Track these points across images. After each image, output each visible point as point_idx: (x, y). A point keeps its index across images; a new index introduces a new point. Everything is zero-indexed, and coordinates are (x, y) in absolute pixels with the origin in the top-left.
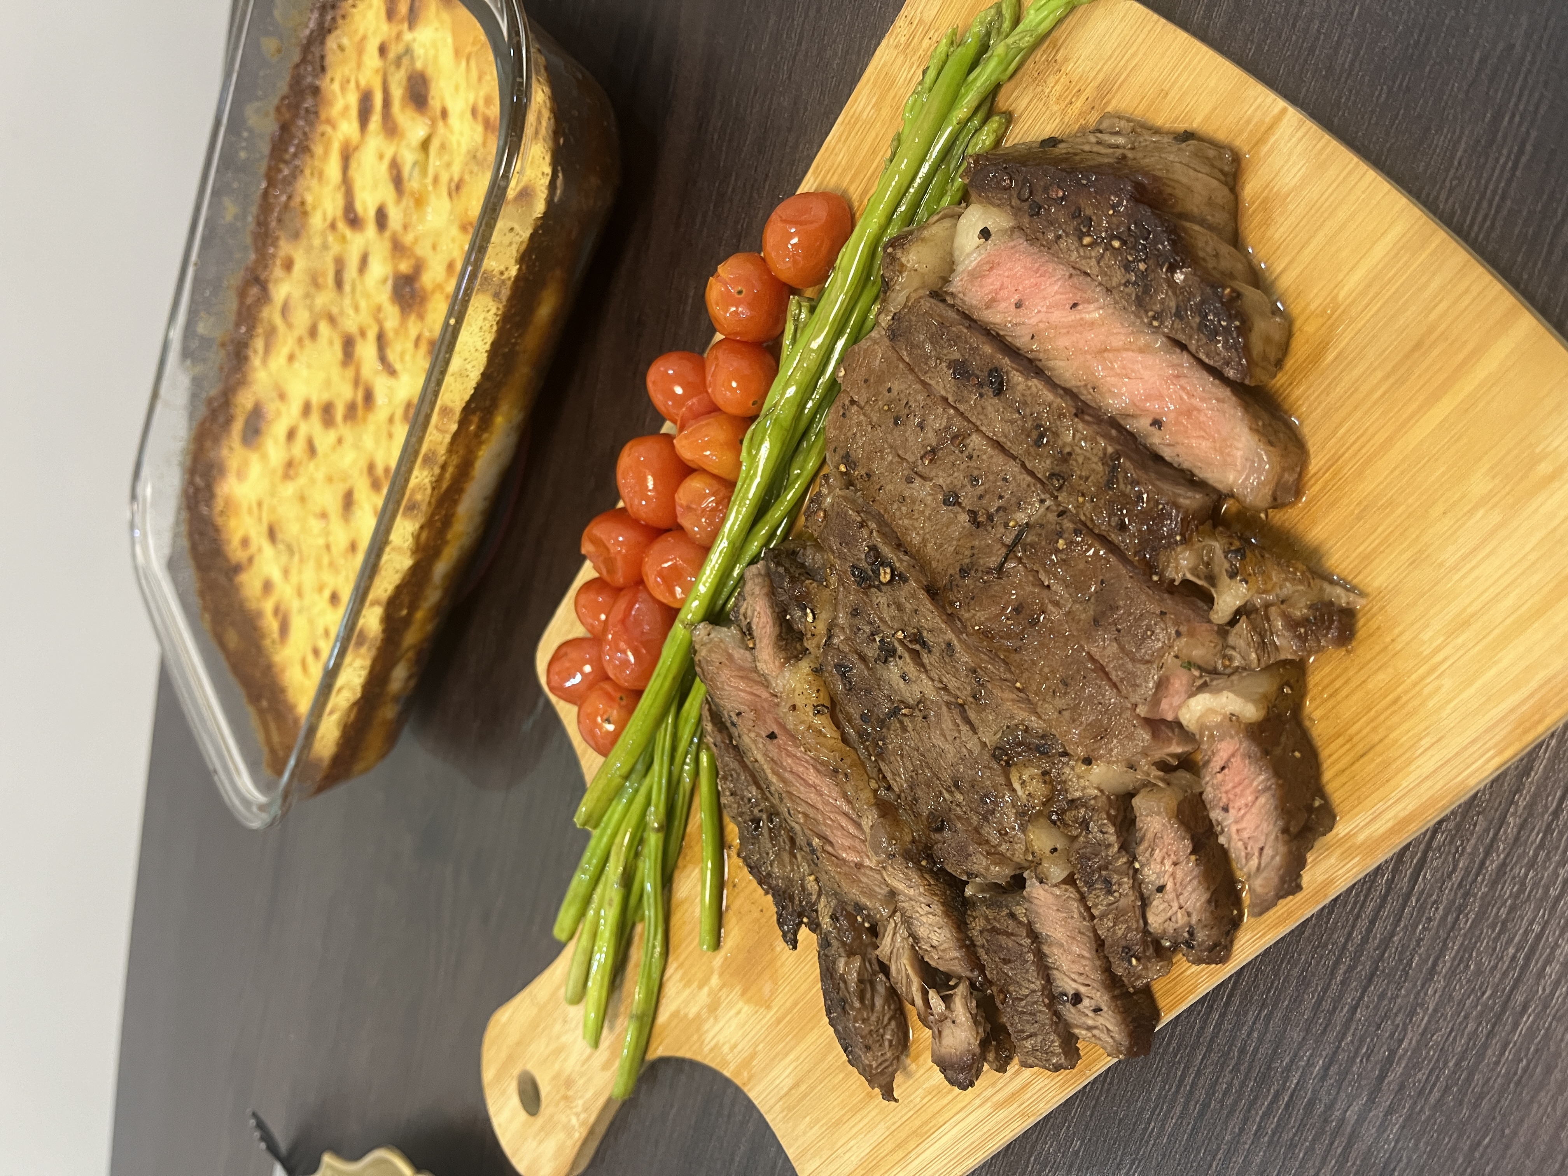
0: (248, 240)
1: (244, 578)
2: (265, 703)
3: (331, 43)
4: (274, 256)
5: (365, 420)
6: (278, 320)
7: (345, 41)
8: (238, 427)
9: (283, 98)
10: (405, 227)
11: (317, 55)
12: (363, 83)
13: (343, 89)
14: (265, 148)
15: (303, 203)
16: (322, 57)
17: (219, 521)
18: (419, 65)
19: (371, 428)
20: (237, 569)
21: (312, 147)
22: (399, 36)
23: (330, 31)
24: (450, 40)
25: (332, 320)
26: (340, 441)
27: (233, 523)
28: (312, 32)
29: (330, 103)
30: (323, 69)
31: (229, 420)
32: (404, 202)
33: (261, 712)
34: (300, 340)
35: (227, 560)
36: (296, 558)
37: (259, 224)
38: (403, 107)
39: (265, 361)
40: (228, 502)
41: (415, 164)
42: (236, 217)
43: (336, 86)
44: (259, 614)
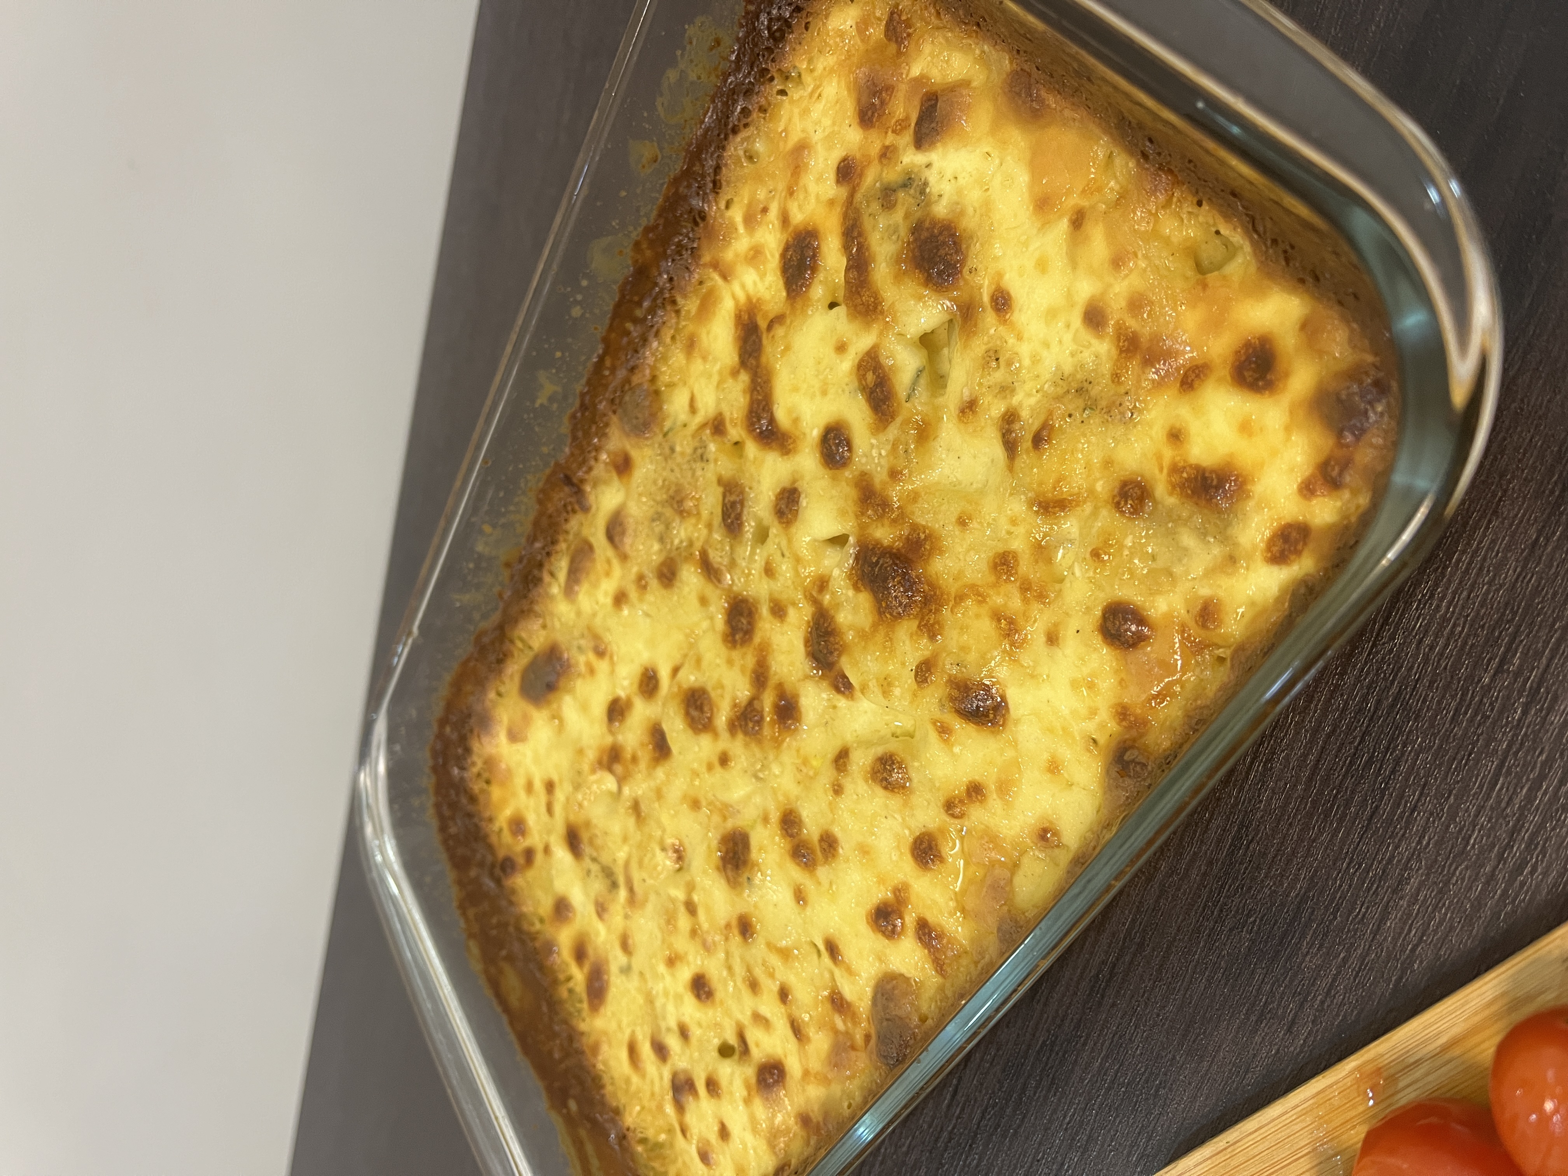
0: (565, 427)
1: (519, 881)
2: (573, 1105)
3: (736, 147)
4: (598, 449)
5: (777, 743)
6: (599, 539)
7: (759, 146)
8: (514, 669)
9: (647, 230)
10: (894, 474)
11: (711, 163)
12: (798, 217)
13: (750, 220)
14: (608, 301)
15: (654, 379)
16: (717, 169)
17: (476, 787)
18: (941, 210)
19: (788, 758)
20: (508, 866)
21: (680, 300)
22: (887, 154)
23: (735, 131)
24: (1023, 178)
25: (709, 570)
26: (724, 760)
27: (496, 792)
28: (707, 130)
29: (727, 241)
30: (717, 186)
31: (502, 660)
32: (893, 431)
33: (570, 1121)
34: (641, 582)
35: (490, 848)
36: (623, 894)
37: (583, 407)
38: (898, 277)
39: (569, 591)
40: (490, 763)
41: (919, 373)
42: (551, 399)
43: (736, 214)
44: (549, 947)
